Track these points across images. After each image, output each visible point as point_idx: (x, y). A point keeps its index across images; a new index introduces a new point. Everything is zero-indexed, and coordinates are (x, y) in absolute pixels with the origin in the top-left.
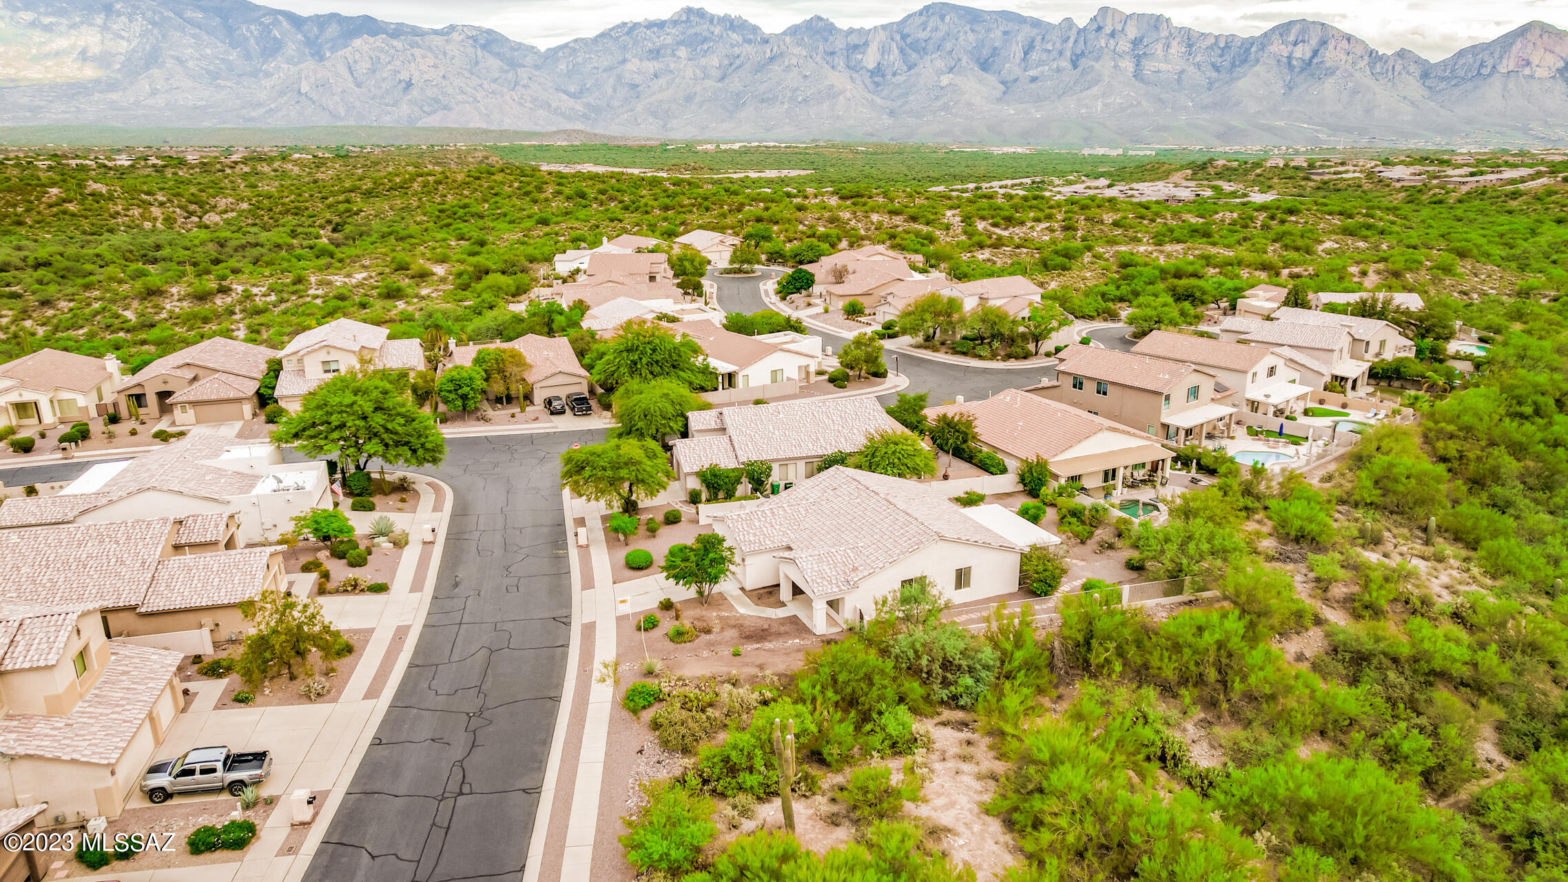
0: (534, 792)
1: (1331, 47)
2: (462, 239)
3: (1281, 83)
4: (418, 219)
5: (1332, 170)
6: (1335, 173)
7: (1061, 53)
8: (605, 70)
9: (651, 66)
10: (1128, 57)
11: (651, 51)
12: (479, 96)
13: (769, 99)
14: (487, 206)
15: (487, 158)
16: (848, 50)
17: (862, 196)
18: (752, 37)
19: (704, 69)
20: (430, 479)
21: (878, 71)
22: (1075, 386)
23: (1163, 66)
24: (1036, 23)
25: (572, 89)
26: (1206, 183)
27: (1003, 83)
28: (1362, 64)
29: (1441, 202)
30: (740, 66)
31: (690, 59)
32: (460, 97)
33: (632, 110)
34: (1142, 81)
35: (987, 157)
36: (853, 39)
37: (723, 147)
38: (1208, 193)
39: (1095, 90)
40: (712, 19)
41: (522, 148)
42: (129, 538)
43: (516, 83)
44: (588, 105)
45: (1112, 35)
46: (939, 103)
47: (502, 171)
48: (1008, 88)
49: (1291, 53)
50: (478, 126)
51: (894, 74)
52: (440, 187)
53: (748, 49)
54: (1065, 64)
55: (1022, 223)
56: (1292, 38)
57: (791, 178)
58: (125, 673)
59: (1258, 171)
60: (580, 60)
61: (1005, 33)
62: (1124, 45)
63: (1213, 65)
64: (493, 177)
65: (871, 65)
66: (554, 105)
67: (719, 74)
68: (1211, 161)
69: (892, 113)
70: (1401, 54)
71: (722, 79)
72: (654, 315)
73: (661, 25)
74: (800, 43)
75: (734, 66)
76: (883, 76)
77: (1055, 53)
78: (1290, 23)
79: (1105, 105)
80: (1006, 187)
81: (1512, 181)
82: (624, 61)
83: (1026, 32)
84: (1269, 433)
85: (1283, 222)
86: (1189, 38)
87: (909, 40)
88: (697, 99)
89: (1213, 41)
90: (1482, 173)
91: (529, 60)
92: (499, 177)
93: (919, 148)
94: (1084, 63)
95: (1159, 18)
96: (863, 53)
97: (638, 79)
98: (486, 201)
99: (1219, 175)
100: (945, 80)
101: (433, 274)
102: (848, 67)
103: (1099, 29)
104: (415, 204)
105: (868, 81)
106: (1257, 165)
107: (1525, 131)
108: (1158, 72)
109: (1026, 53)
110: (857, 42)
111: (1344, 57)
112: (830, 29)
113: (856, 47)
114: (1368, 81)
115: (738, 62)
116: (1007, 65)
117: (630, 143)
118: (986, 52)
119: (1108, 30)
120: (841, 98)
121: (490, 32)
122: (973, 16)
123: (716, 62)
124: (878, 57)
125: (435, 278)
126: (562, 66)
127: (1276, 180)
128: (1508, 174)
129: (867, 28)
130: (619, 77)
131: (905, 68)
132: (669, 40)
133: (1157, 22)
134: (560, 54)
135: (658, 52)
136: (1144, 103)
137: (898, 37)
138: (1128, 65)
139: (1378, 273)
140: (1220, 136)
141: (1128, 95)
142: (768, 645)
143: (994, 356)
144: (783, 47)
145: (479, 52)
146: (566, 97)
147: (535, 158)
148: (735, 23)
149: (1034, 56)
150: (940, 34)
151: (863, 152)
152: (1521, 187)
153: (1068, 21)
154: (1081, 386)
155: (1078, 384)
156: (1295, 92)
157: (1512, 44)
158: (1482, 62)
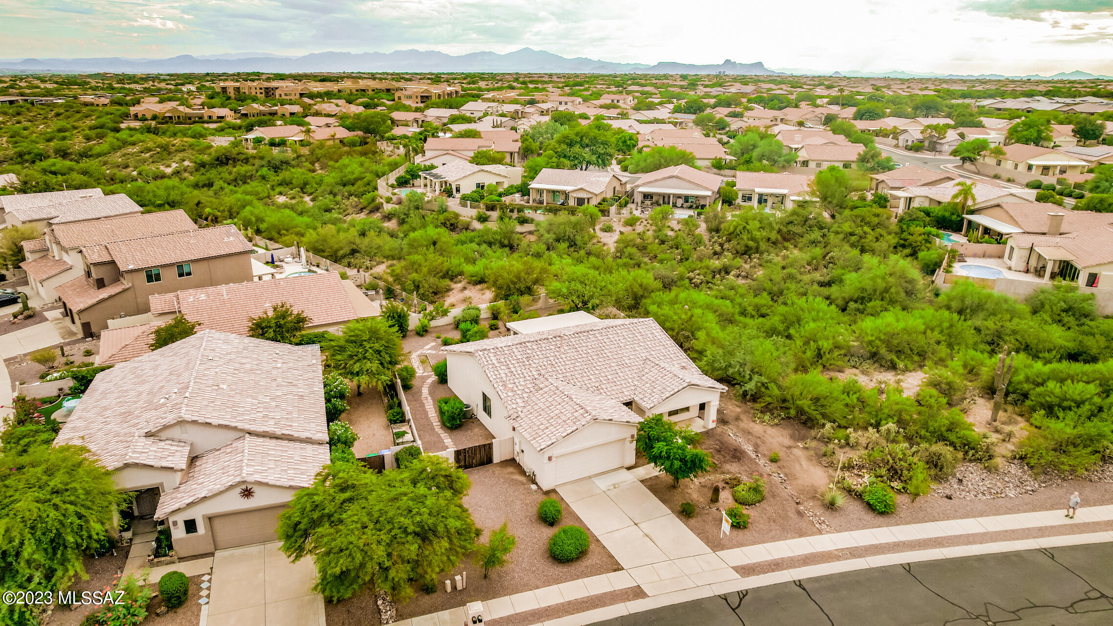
22: (150, 281)
142: (747, 447)
154: (158, 278)
155: (152, 276)
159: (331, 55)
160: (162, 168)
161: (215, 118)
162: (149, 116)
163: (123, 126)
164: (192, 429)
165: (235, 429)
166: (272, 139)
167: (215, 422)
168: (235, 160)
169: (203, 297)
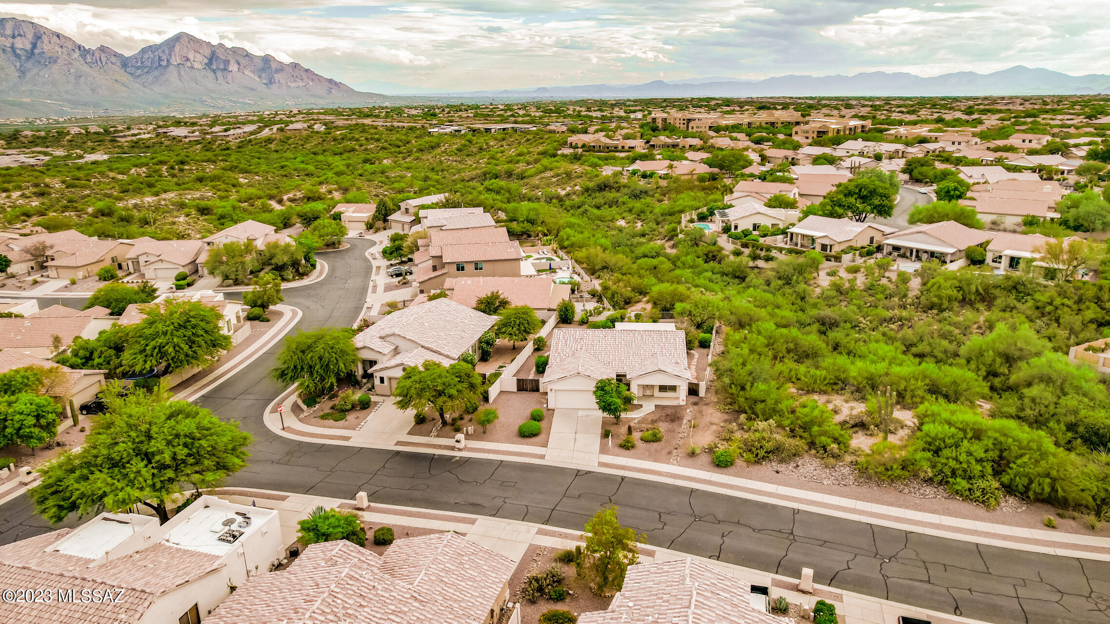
0: (796, 511)
1: (46, 41)
3: (13, 68)
6: (133, 135)
22: (458, 270)
28: (76, 55)
49: (13, 44)
56: (9, 32)
70: (102, 49)
78: (3, 20)
81: (253, 133)
90: (229, 129)
111: (59, 50)
128: (245, 129)
142: (688, 418)
154: (463, 269)
155: (460, 268)
156: (29, 75)
157: (174, 47)
158: (160, 57)
159: (791, 78)
160: (559, 190)
161: (627, 148)
162: (580, 145)
163: (559, 152)
164: (398, 338)
165: (416, 342)
166: (645, 172)
167: (408, 337)
168: (611, 188)
169: (469, 282)
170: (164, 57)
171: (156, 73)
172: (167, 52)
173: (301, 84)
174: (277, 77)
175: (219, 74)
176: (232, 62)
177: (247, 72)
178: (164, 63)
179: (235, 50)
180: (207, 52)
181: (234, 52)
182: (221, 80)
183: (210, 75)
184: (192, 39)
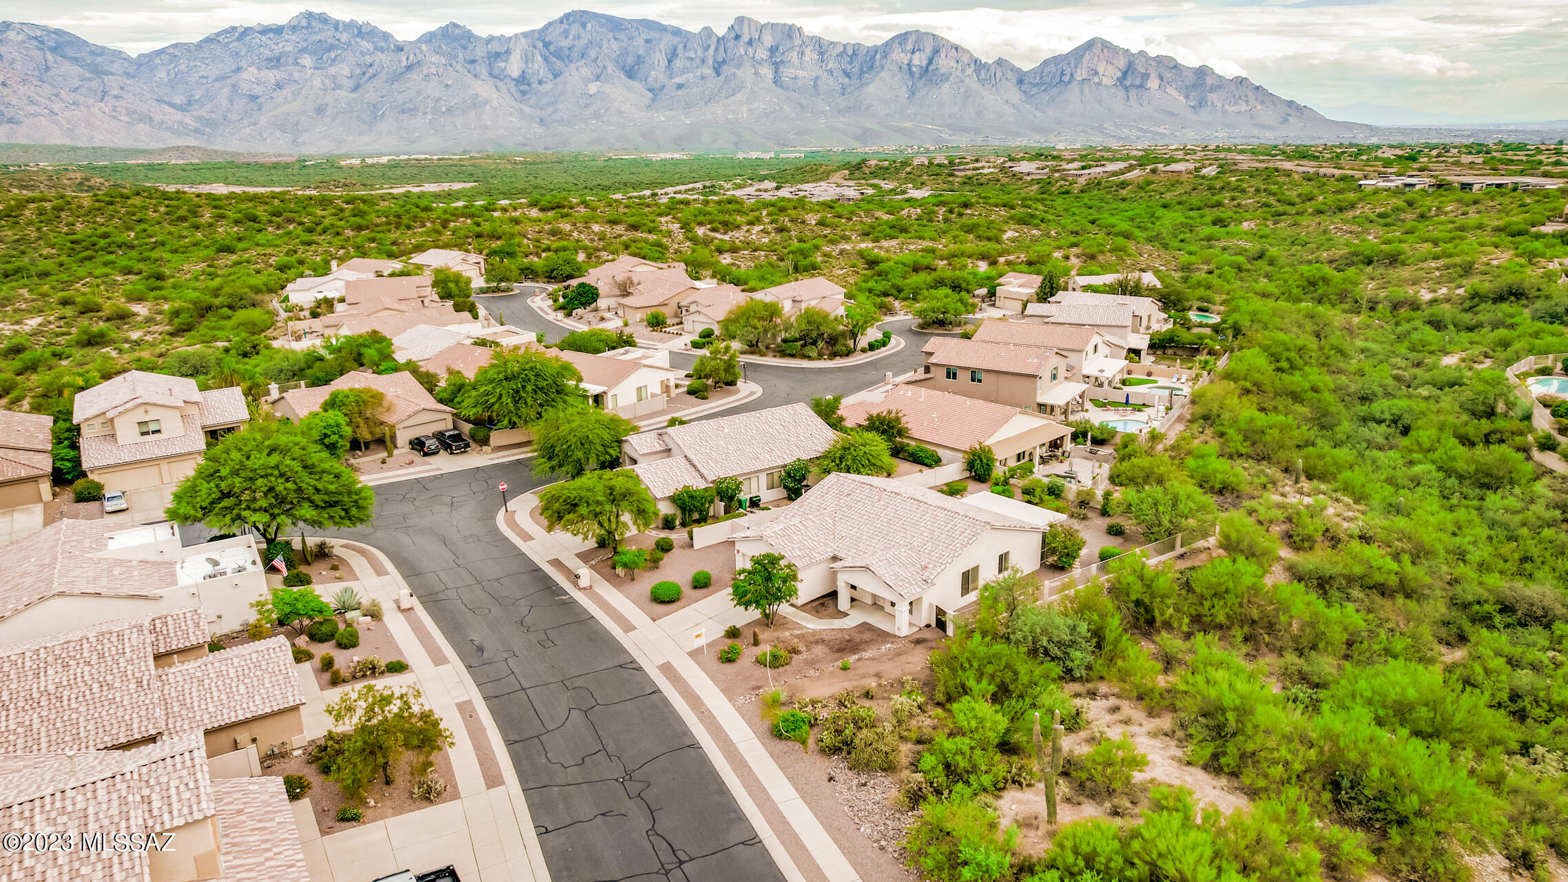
0: (753, 841)
1: (943, 55)
2: (130, 273)
3: (905, 88)
4: (45, 252)
5: (971, 166)
6: (974, 169)
7: (703, 61)
8: (216, 80)
9: (272, 76)
10: (765, 64)
11: (269, 59)
12: (57, 107)
13: (410, 110)
14: (133, 234)
15: (88, 180)
16: (489, 58)
17: (563, 207)
18: (383, 44)
19: (334, 78)
20: (345, 542)
21: (523, 80)
22: (948, 377)
23: (800, 73)
24: (677, 32)
25: (178, 100)
26: (863, 182)
27: (650, 90)
28: (970, 71)
29: (1067, 192)
30: (374, 76)
31: (316, 68)
32: (31, 109)
33: (255, 124)
34: (782, 87)
35: (648, 163)
36: (496, 47)
37: (369, 161)
38: (870, 191)
39: (740, 96)
40: (336, 25)
41: (128, 168)
42: (101, 656)
43: (105, 93)
44: (200, 119)
45: (750, 43)
46: (591, 110)
47: (138, 194)
48: (655, 95)
49: (911, 60)
50: (58, 142)
51: (540, 83)
52: (63, 215)
53: (380, 57)
54: (709, 72)
55: (738, 227)
56: (909, 47)
57: (458, 192)
58: (240, 812)
59: (908, 169)
60: (183, 67)
61: (647, 41)
62: (762, 54)
63: (845, 72)
64: (129, 202)
65: (516, 74)
66: (157, 119)
67: (351, 84)
68: (864, 161)
69: (542, 122)
70: (1000, 62)
71: (356, 89)
72: (472, 341)
73: (278, 30)
74: (438, 51)
75: (368, 75)
76: (529, 85)
77: (698, 60)
78: (906, 33)
79: (751, 111)
80: (680, 192)
81: (1115, 174)
82: (239, 69)
83: (667, 41)
84: (1115, 404)
85: (961, 215)
86: (821, 47)
87: (552, 48)
88: (329, 111)
89: (842, 49)
90: (1090, 167)
91: (116, 67)
92: (137, 201)
93: (576, 157)
94: (726, 70)
95: (791, 27)
96: (506, 61)
97: (257, 90)
98: (131, 229)
99: (874, 174)
100: (593, 88)
101: (134, 315)
102: (492, 75)
103: (738, 37)
104: (34, 235)
105: (514, 90)
106: (905, 164)
107: (1101, 129)
108: (796, 78)
109: (670, 61)
110: (497, 51)
111: (955, 65)
112: (469, 37)
113: (497, 55)
114: (979, 88)
115: (371, 71)
116: (653, 73)
117: (261, 160)
118: (630, 60)
119: (746, 38)
120: (488, 107)
121: (59, 32)
122: (615, 25)
123: (346, 71)
124: (523, 66)
125: (139, 319)
126: (161, 74)
127: (925, 177)
128: (1111, 167)
129: (507, 36)
130: (235, 87)
131: (551, 76)
132: (289, 48)
133: (790, 32)
134: (157, 61)
135: (278, 60)
136: (786, 108)
137: (540, 45)
138: (767, 72)
139: (1078, 256)
140: (857, 138)
141: (771, 100)
142: (866, 655)
143: (820, 356)
144: (420, 56)
145: (49, 56)
146: (171, 110)
147: (147, 178)
148: (363, 30)
149: (678, 63)
150: (584, 42)
151: (521, 162)
152: (1122, 178)
153: (707, 30)
154: (955, 376)
155: (951, 374)
156: (918, 96)
157: (1082, 56)
158: (1063, 71)
163: (1535, 229)
168: (1522, 297)
170: (1068, 71)
171: (1054, 91)
172: (1072, 64)
173: (1244, 108)
174: (1212, 97)
175: (1133, 92)
176: (1153, 75)
177: (1170, 90)
178: (1066, 79)
179: (1159, 60)
180: (1122, 63)
181: (1158, 63)
182: (1132, 101)
183: (1121, 93)
184: (1106, 46)
